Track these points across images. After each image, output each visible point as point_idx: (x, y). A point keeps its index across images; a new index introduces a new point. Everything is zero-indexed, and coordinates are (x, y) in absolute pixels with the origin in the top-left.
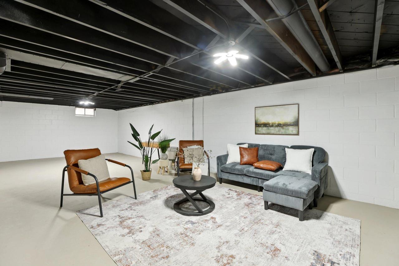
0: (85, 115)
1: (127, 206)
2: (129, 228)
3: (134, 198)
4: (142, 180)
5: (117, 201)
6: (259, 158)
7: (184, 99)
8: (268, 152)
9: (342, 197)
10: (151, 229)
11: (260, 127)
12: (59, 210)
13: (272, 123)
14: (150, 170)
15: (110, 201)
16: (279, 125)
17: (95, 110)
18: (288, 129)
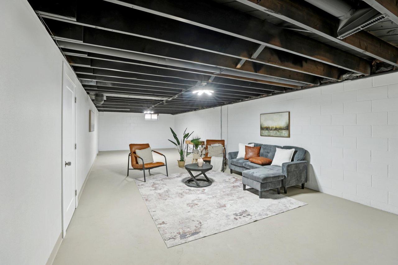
0: (151, 119)
1: (160, 179)
2: (155, 187)
3: (166, 175)
4: (178, 167)
5: (157, 176)
6: (260, 155)
7: (215, 107)
8: (266, 151)
9: (320, 191)
10: (166, 189)
11: (264, 130)
12: (127, 177)
13: (272, 127)
14: (184, 160)
15: (153, 176)
16: (276, 129)
17: (158, 115)
18: (282, 132)
